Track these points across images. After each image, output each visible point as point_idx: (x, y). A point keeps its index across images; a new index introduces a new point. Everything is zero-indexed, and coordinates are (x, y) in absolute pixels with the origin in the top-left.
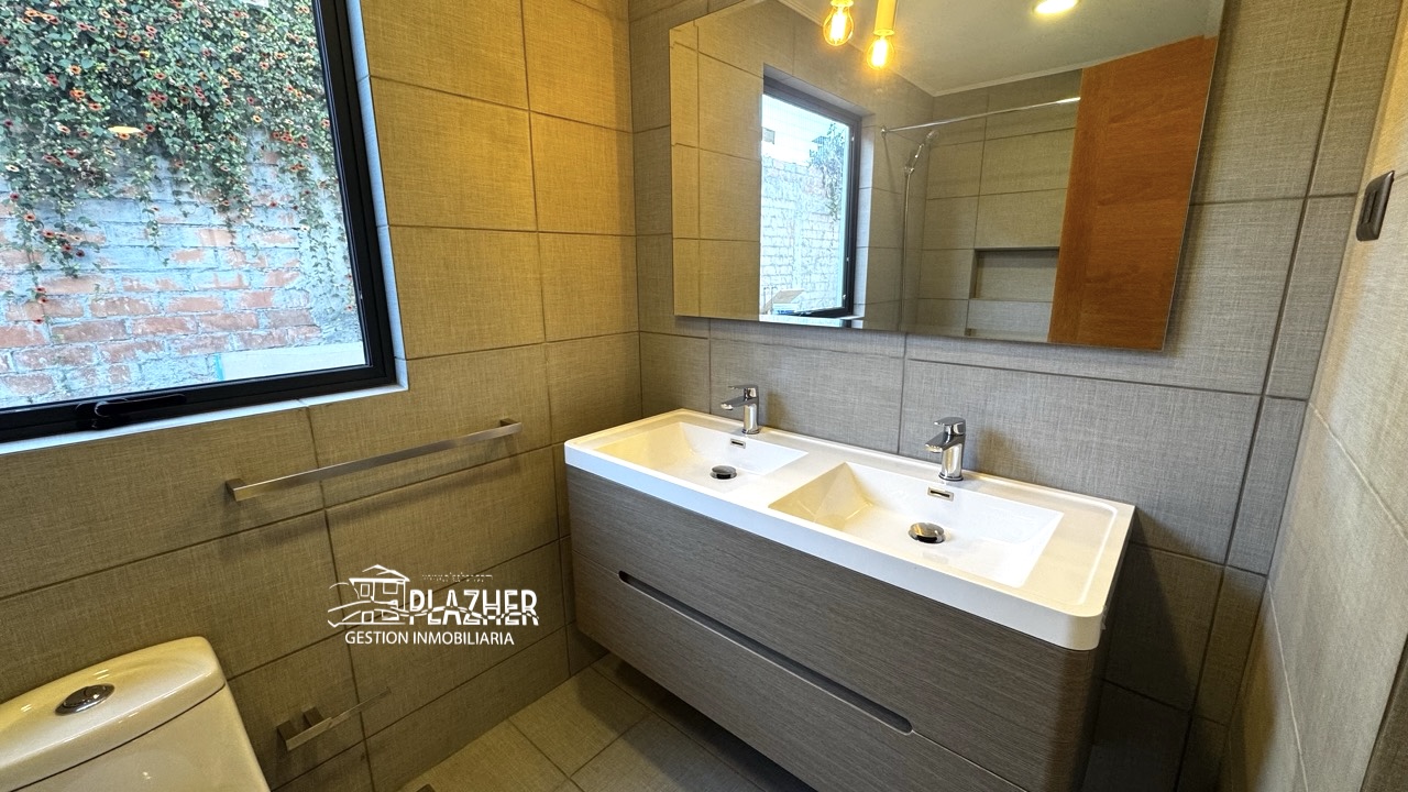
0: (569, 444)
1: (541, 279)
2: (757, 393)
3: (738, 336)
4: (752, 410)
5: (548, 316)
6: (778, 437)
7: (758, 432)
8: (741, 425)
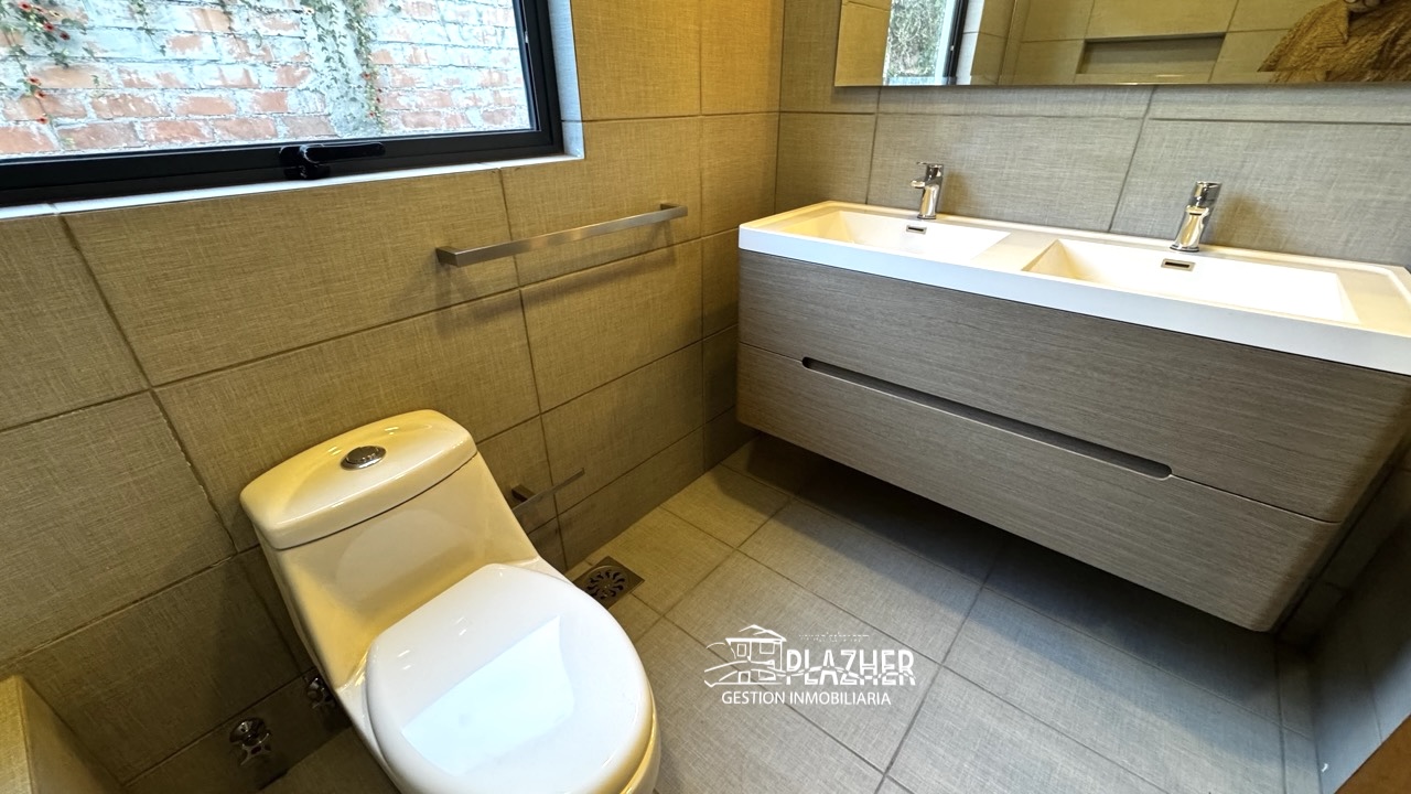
0: (744, 227)
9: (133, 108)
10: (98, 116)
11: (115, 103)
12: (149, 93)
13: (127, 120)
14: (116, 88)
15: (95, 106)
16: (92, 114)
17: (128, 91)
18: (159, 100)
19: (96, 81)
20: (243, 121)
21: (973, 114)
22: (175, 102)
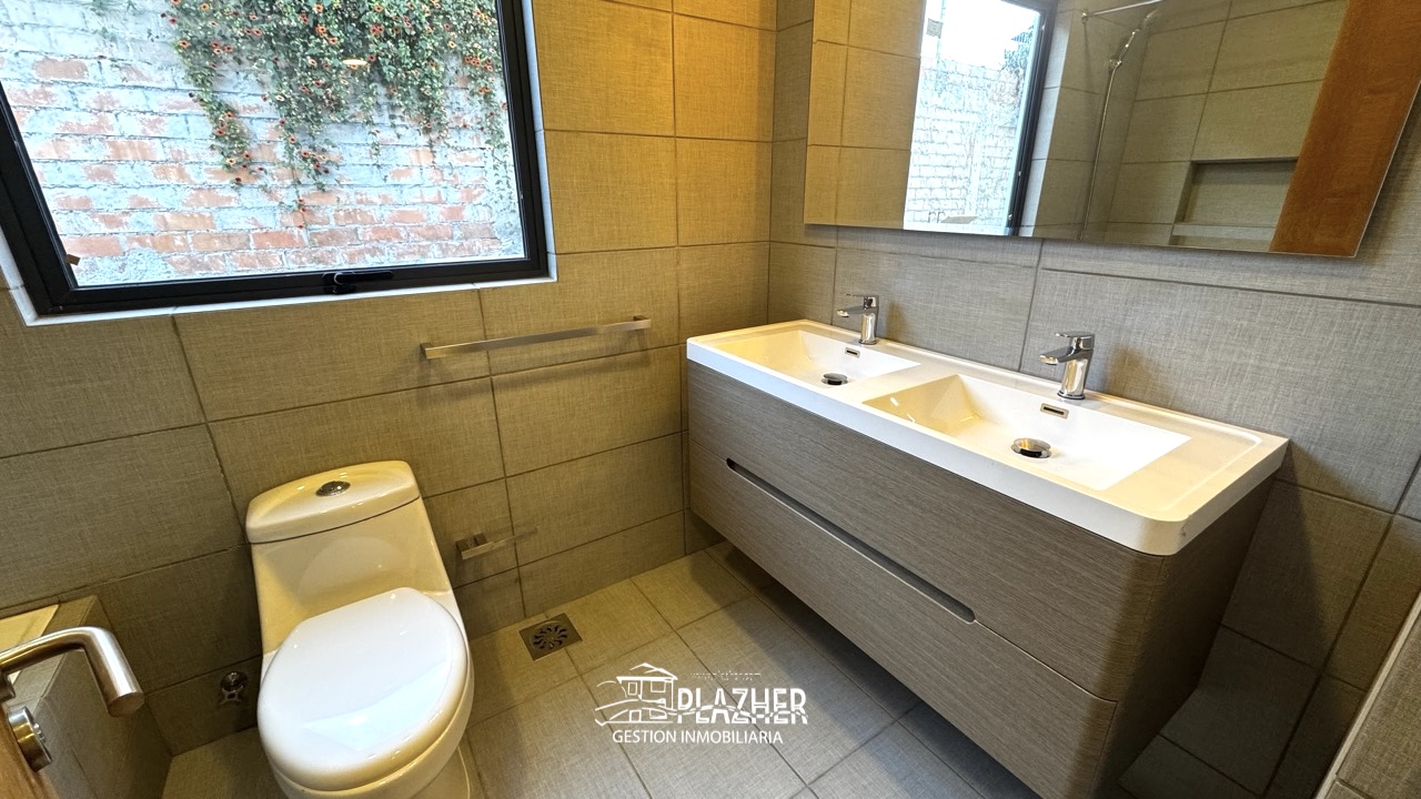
0: (690, 341)
1: (676, 184)
2: (877, 303)
3: (865, 245)
4: (870, 319)
5: (681, 220)
6: (894, 349)
7: (875, 343)
8: (858, 336)
9: (359, 218)
10: (337, 224)
11: (348, 215)
12: (371, 208)
13: (353, 227)
14: (351, 204)
15: (336, 217)
16: (333, 222)
17: (359, 206)
18: (375, 212)
19: (338, 201)
20: (430, 228)
21: (905, 253)
22: (387, 215)
